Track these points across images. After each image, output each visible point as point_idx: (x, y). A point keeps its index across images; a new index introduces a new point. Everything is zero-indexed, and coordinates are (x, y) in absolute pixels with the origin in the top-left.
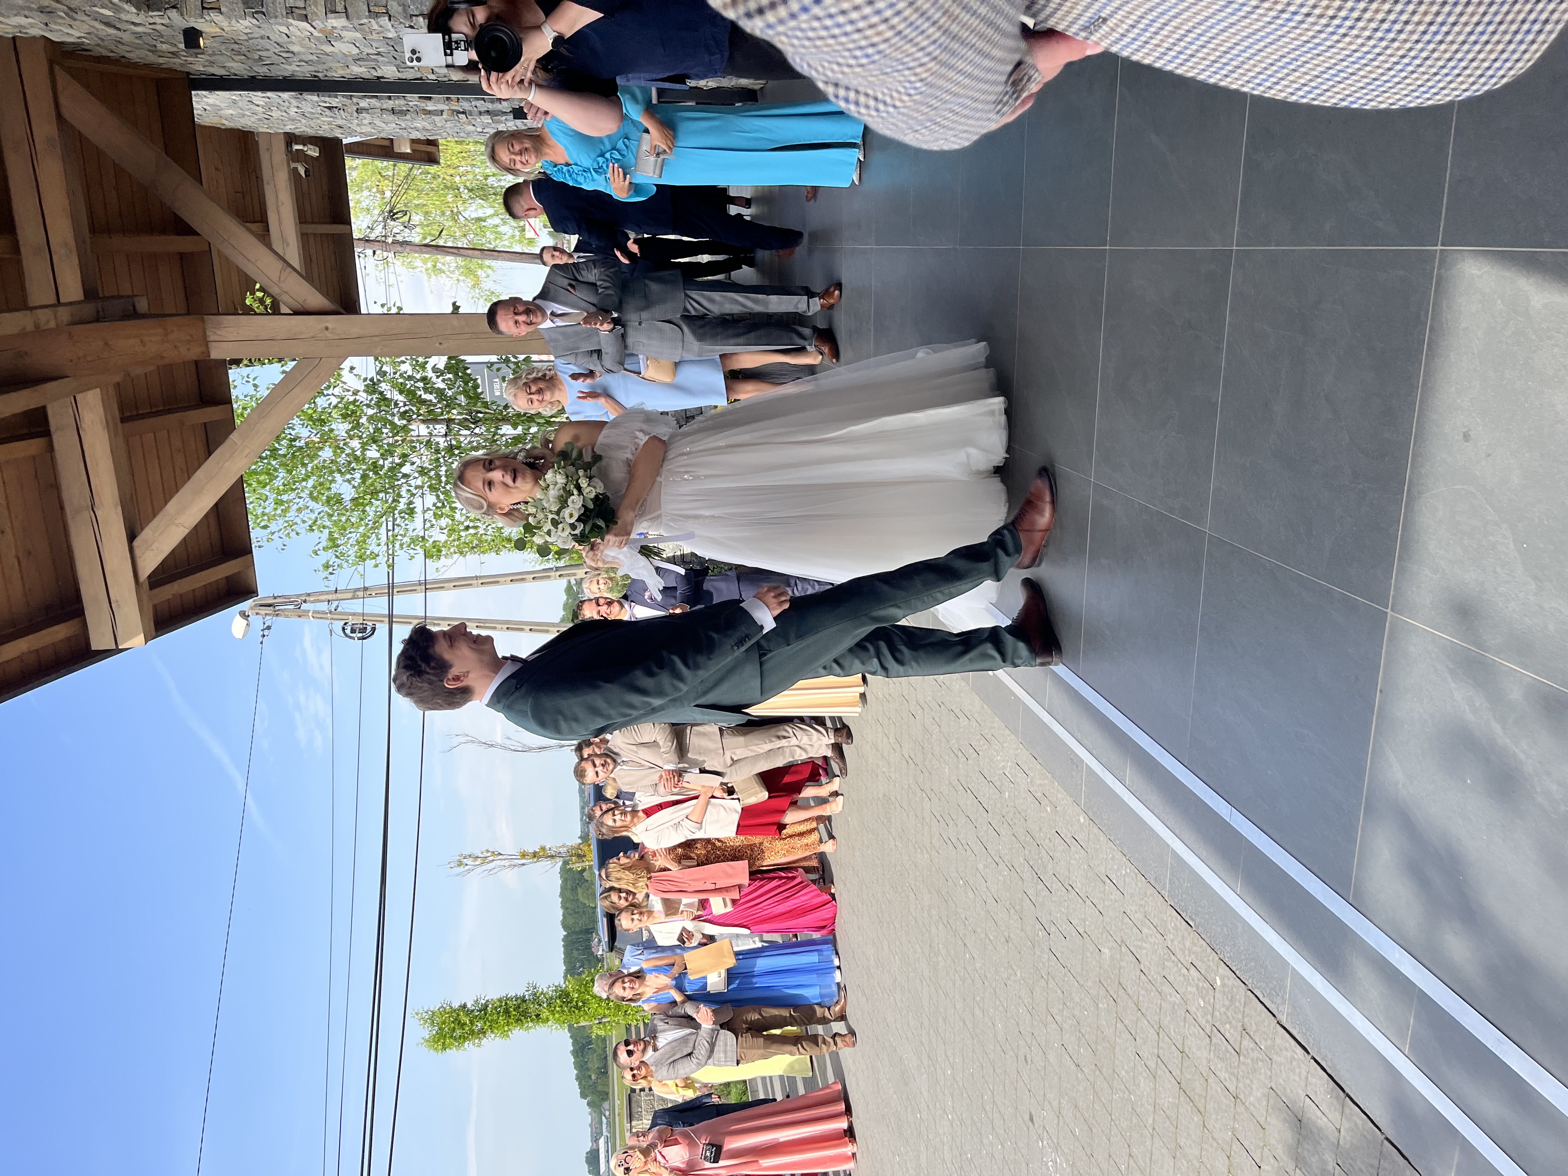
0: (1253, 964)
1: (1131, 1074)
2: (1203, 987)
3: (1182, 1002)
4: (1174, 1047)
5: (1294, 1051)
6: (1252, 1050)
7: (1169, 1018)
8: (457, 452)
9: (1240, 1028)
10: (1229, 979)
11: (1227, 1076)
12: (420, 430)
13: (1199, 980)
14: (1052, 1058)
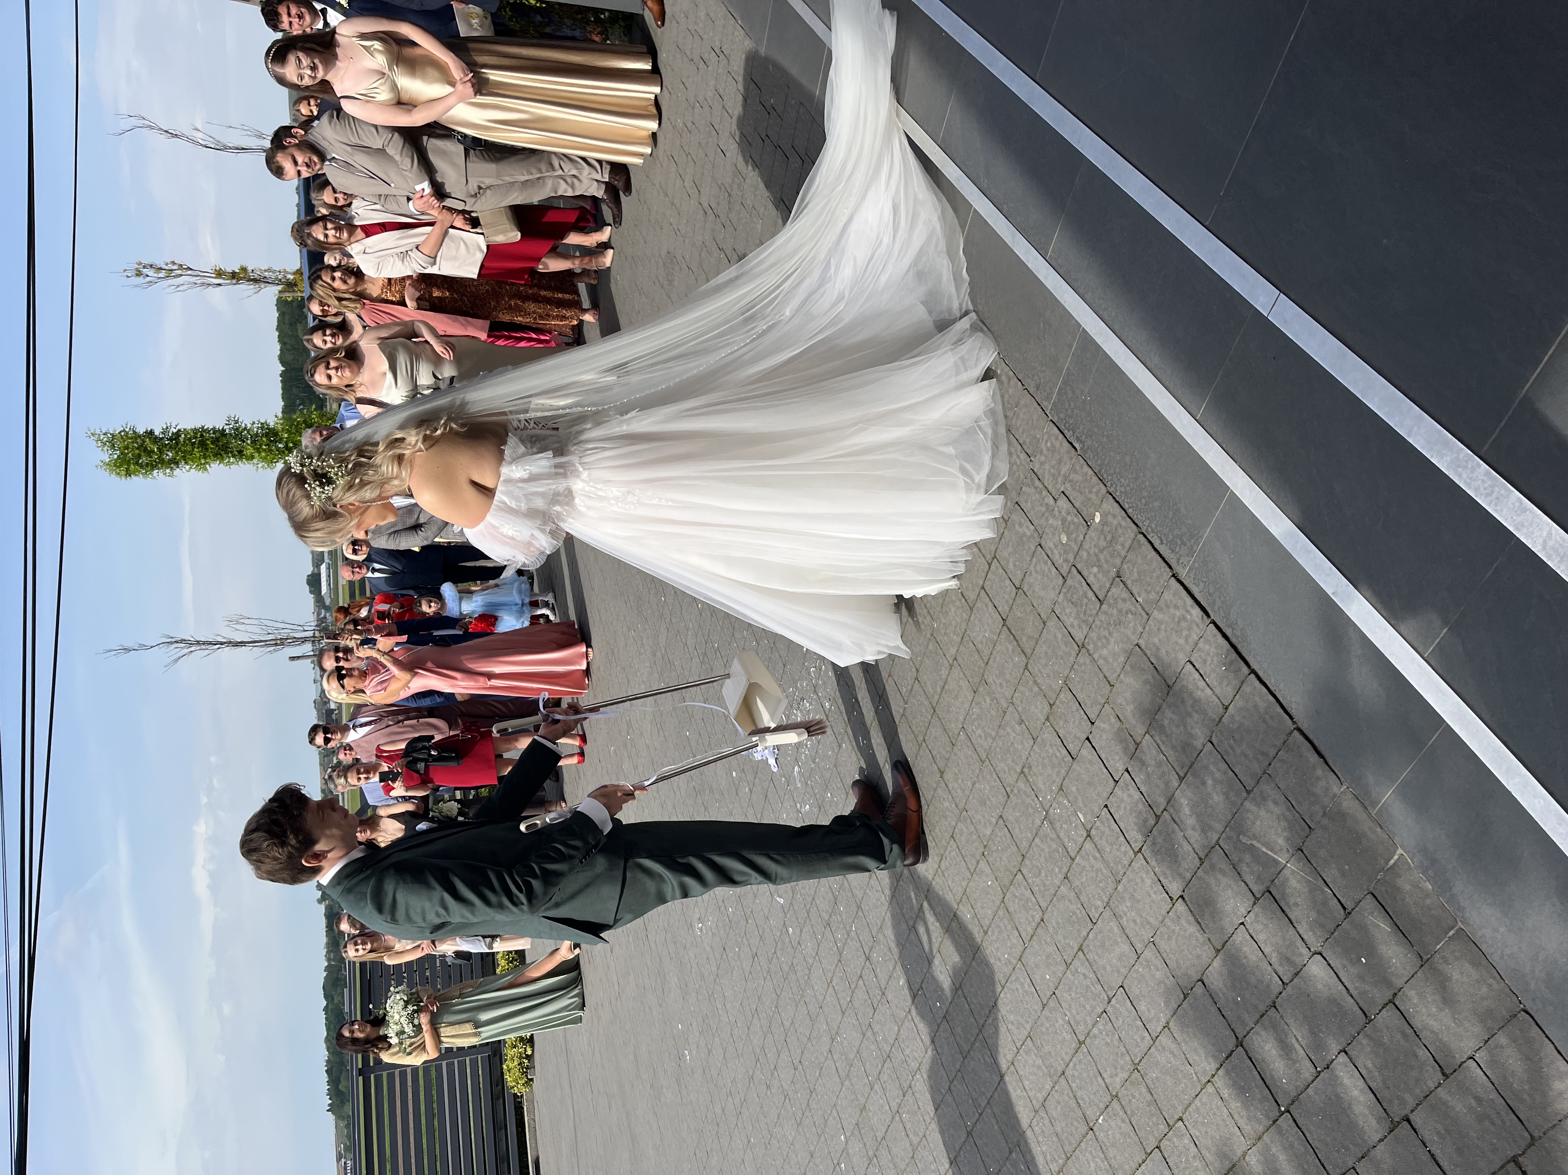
0: (1157, 504)
2: (1072, 522)
3: (1036, 534)
4: (1008, 582)
5: (1188, 611)
6: (1124, 600)
7: (1010, 549)
9: (1113, 574)
10: (1114, 516)
11: (1076, 623)
13: (1068, 514)
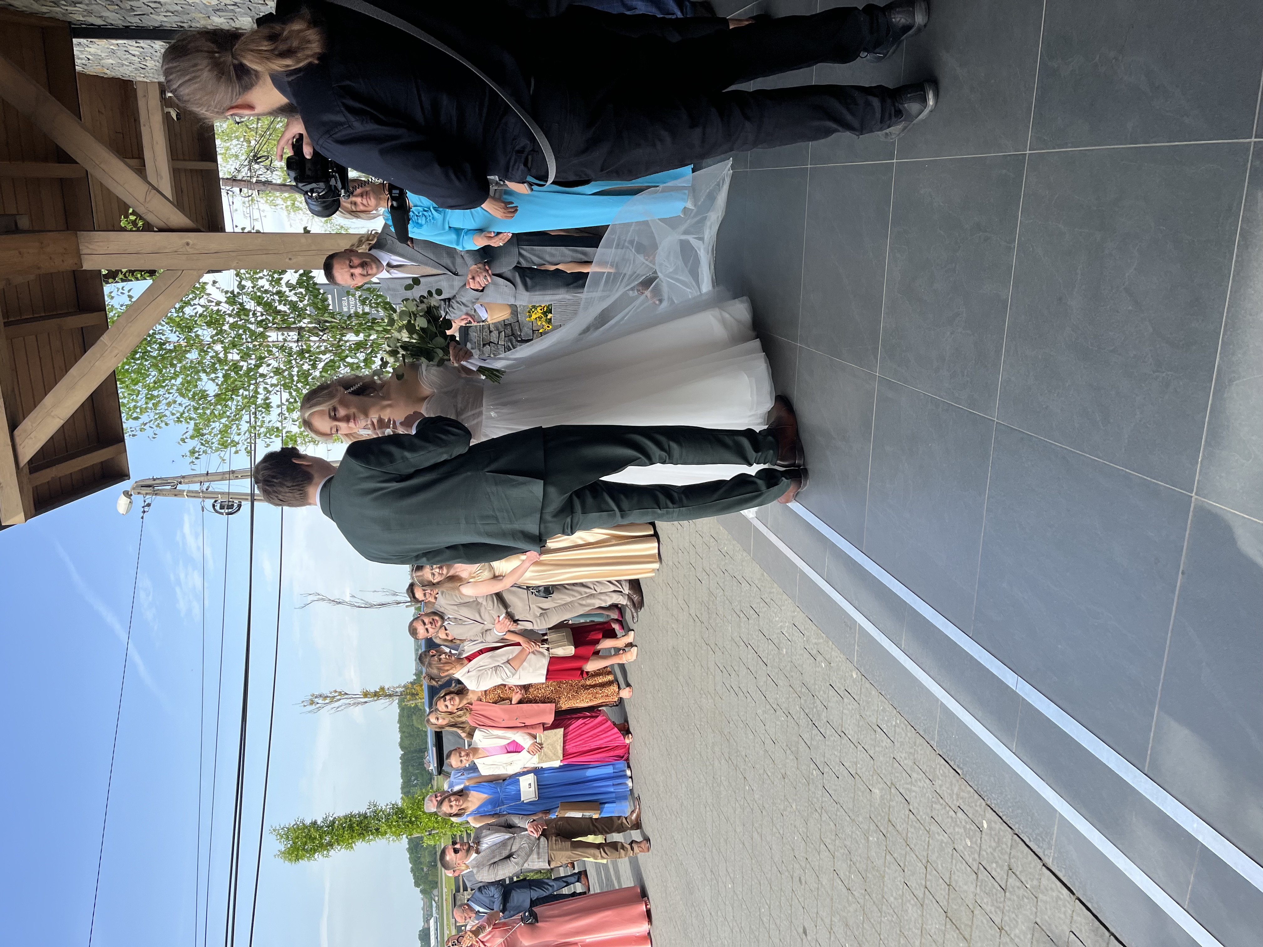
0: (1020, 811)
1: (900, 901)
2: (970, 829)
3: (950, 841)
4: (941, 880)
5: (1060, 892)
6: (1018, 888)
7: (936, 854)
8: (307, 355)
9: (1006, 868)
10: (995, 823)
11: (993, 910)
12: (273, 336)
13: (966, 823)
14: (824, 881)
